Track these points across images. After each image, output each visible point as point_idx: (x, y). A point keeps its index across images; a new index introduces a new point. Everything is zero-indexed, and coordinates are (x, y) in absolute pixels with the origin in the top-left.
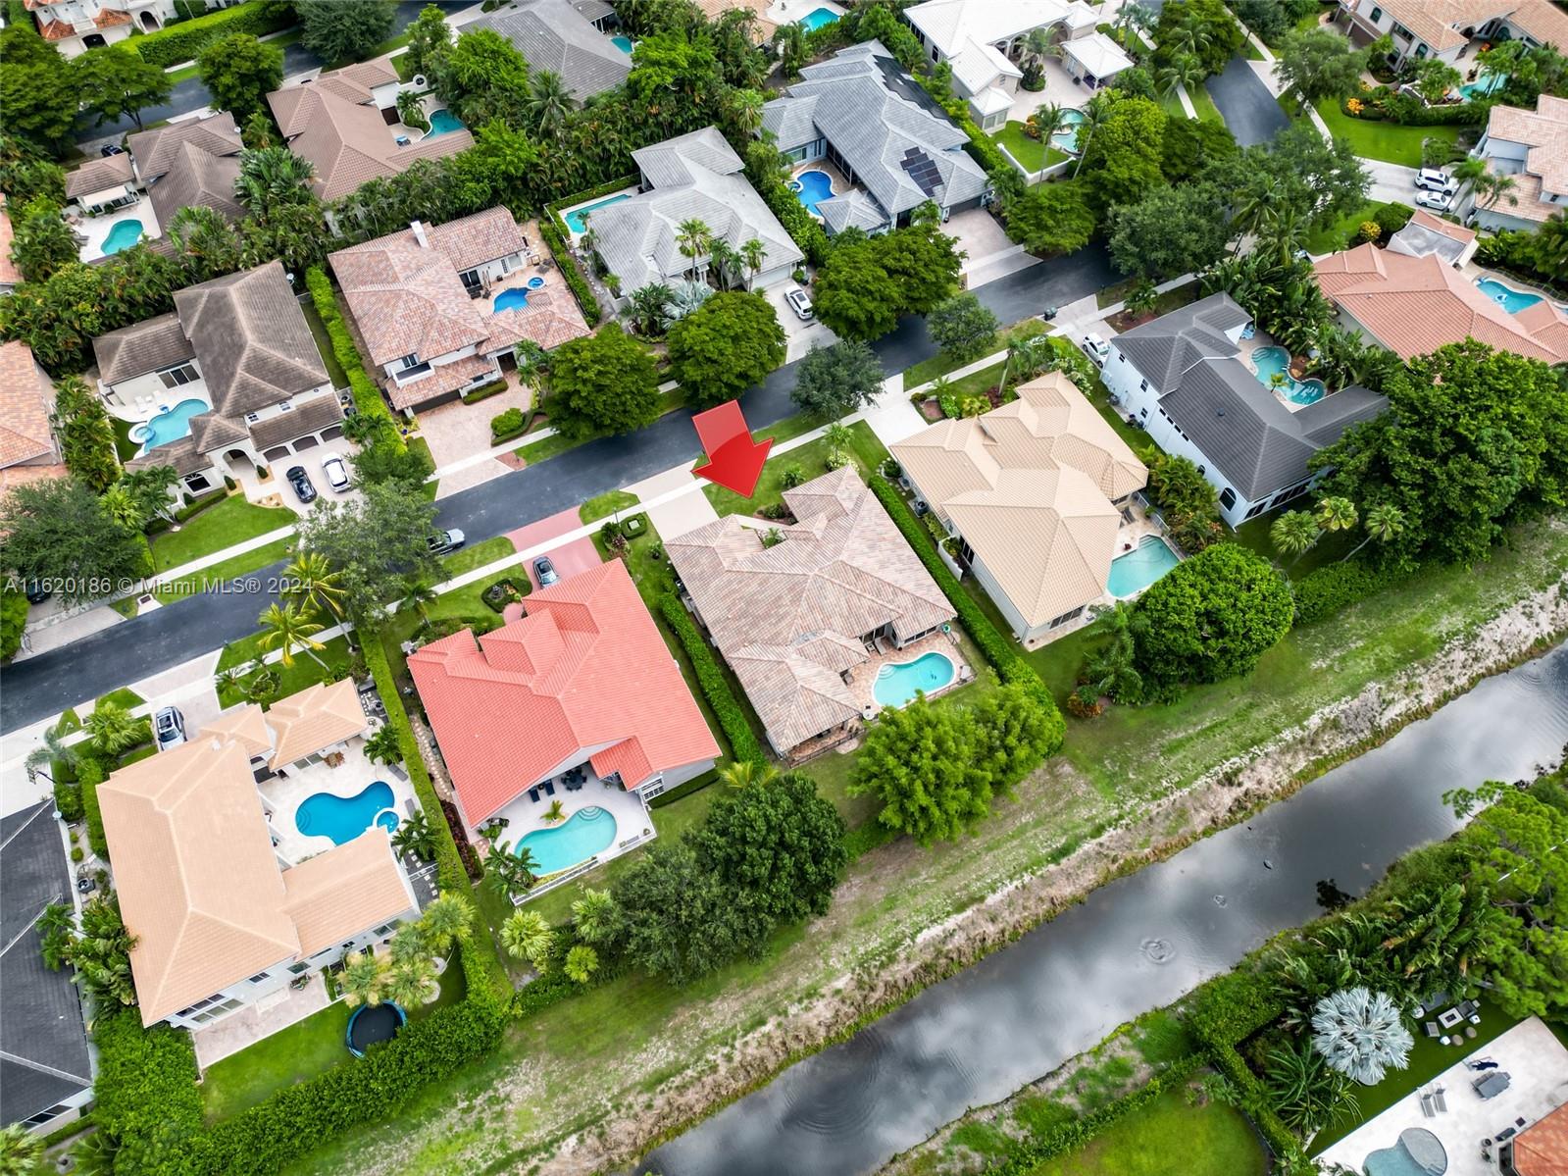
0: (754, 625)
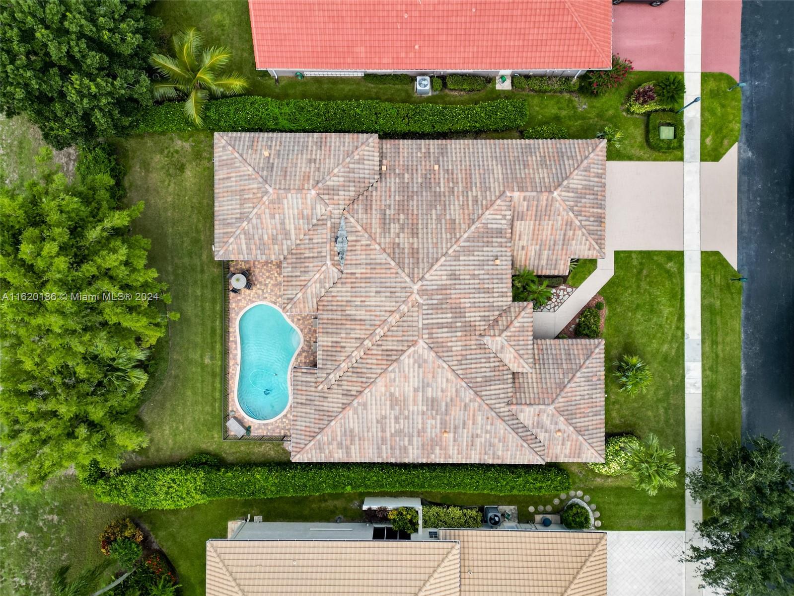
0: (404, 188)
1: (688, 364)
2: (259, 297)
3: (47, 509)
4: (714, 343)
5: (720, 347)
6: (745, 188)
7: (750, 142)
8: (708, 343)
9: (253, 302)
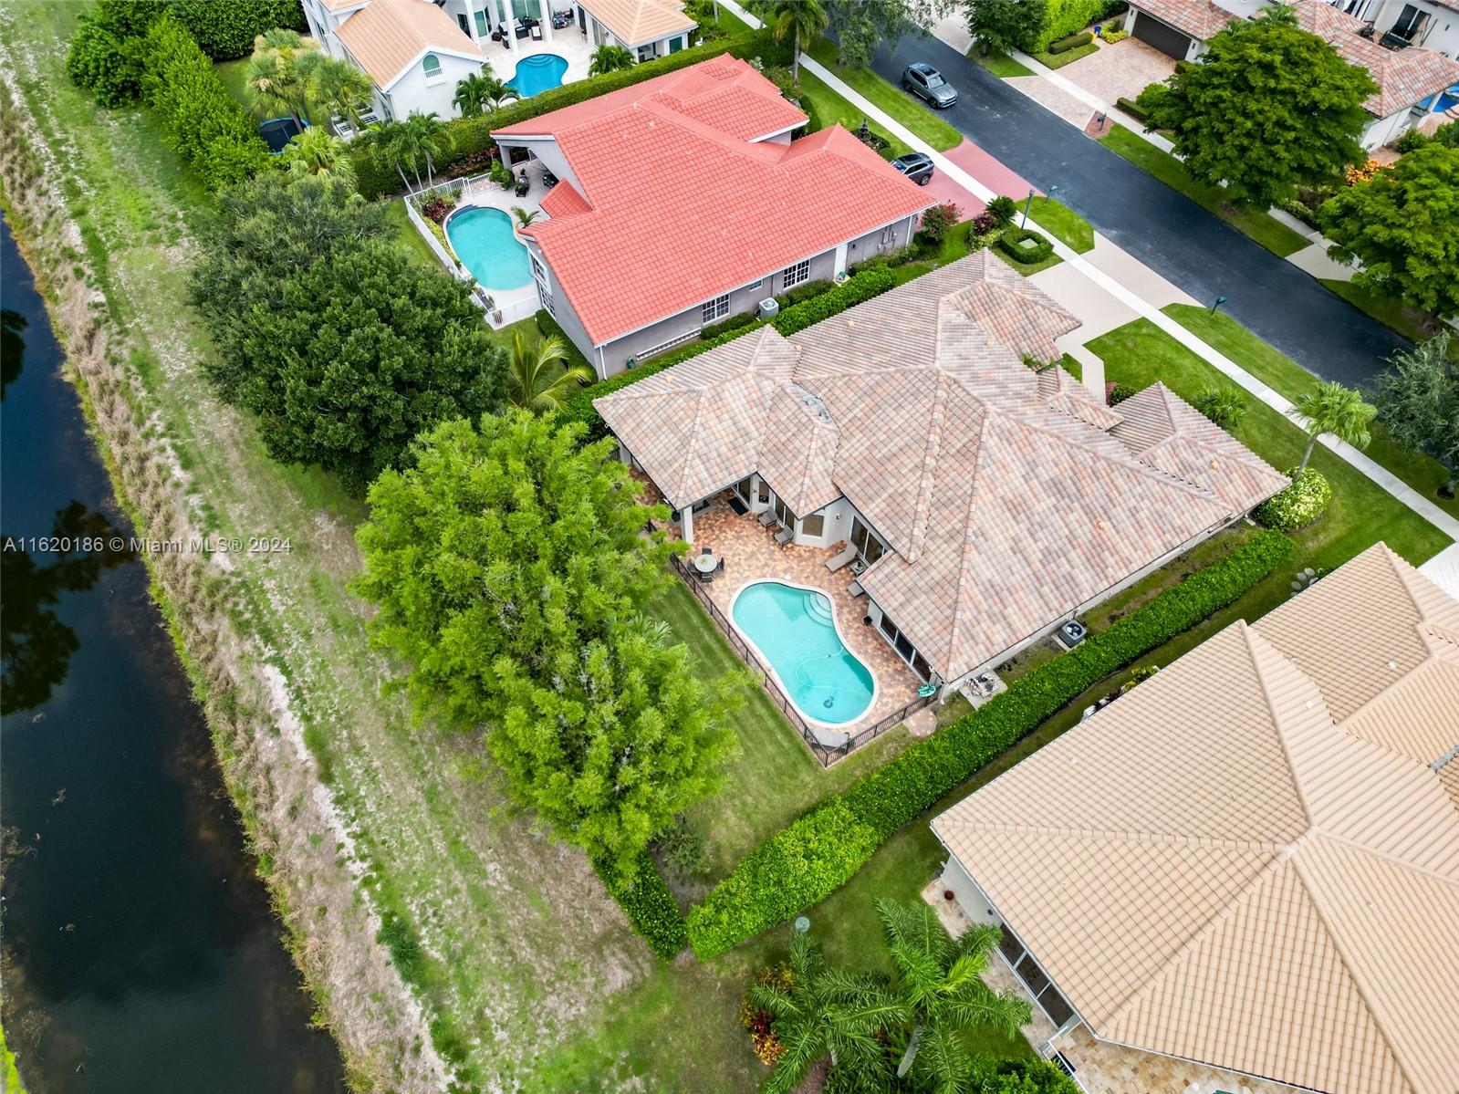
0: (835, 346)
1: (1259, 396)
2: (738, 580)
3: (614, 1071)
4: (1260, 368)
5: (1270, 368)
6: (1139, 254)
7: (1104, 225)
8: (1255, 370)
9: (735, 590)
